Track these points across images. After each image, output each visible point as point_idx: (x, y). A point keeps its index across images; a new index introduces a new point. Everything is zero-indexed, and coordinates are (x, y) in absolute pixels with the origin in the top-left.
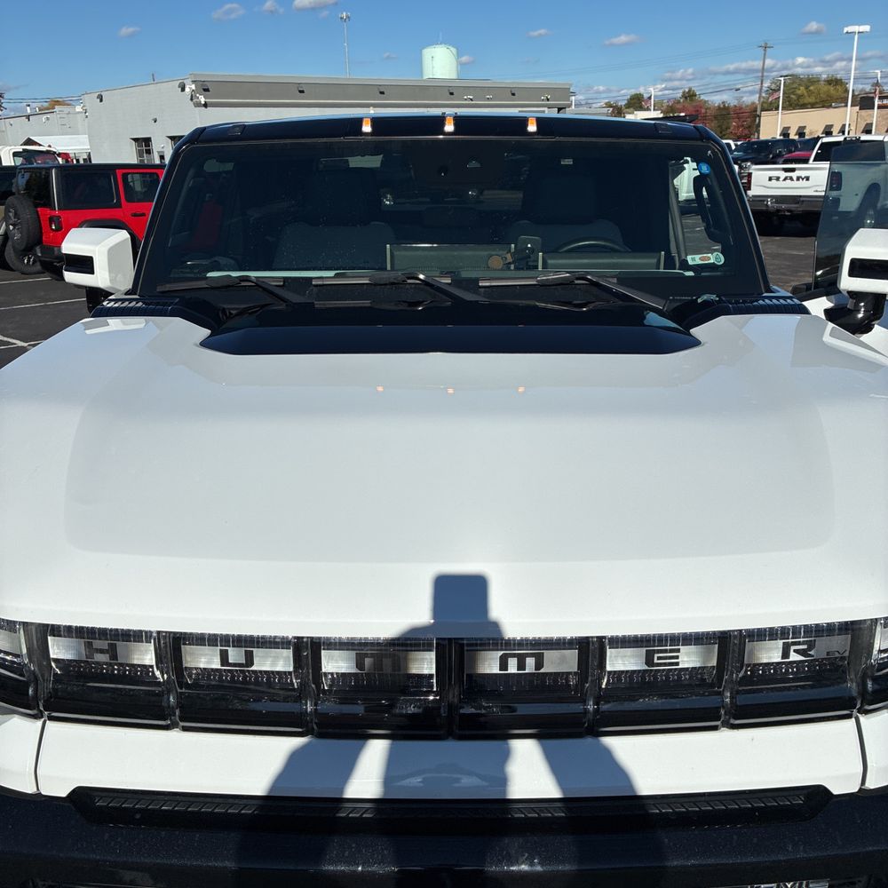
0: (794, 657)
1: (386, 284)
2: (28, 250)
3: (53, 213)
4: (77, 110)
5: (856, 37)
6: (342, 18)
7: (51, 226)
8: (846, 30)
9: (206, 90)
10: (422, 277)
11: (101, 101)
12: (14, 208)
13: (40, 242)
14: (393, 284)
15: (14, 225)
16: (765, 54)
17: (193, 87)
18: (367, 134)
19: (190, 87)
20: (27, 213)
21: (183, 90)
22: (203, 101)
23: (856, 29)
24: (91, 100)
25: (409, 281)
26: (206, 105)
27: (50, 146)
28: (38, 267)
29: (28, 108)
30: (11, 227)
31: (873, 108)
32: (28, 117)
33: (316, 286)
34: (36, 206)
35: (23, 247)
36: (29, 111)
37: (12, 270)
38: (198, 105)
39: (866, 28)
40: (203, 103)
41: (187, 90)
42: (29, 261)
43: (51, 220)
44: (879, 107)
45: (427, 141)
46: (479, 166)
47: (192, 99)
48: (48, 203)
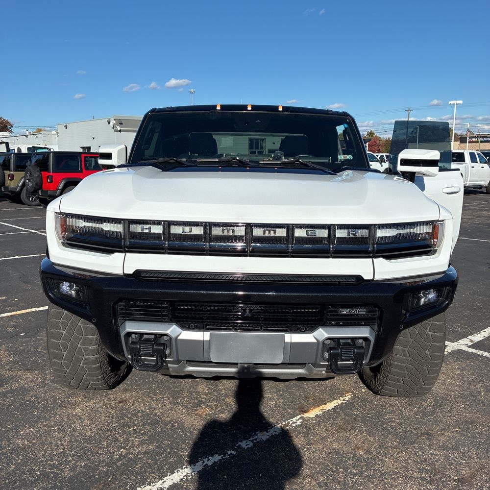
0: (351, 236)
1: (224, 162)
2: (34, 192)
3: (49, 174)
4: (53, 133)
5: (455, 106)
6: (191, 92)
7: (47, 180)
8: (450, 103)
9: (121, 124)
10: (238, 158)
11: (66, 128)
12: (30, 171)
13: (41, 188)
14: (227, 161)
15: (29, 180)
16: (409, 114)
17: (115, 122)
18: (218, 110)
19: (113, 122)
20: (36, 173)
21: (109, 123)
22: (119, 129)
23: (455, 102)
24: (61, 128)
25: (233, 161)
26: (120, 131)
27: (46, 145)
28: (38, 202)
29: (27, 132)
30: (27, 181)
31: (466, 143)
32: (27, 136)
33: (199, 162)
34: (41, 171)
35: (32, 191)
36: (27, 133)
37: (24, 204)
38: (116, 131)
39: (460, 102)
40: (119, 130)
41: (111, 123)
42: (32, 200)
43: (48, 178)
44: (469, 142)
45: (241, 113)
46: (260, 122)
47: (113, 128)
48: (47, 170)
